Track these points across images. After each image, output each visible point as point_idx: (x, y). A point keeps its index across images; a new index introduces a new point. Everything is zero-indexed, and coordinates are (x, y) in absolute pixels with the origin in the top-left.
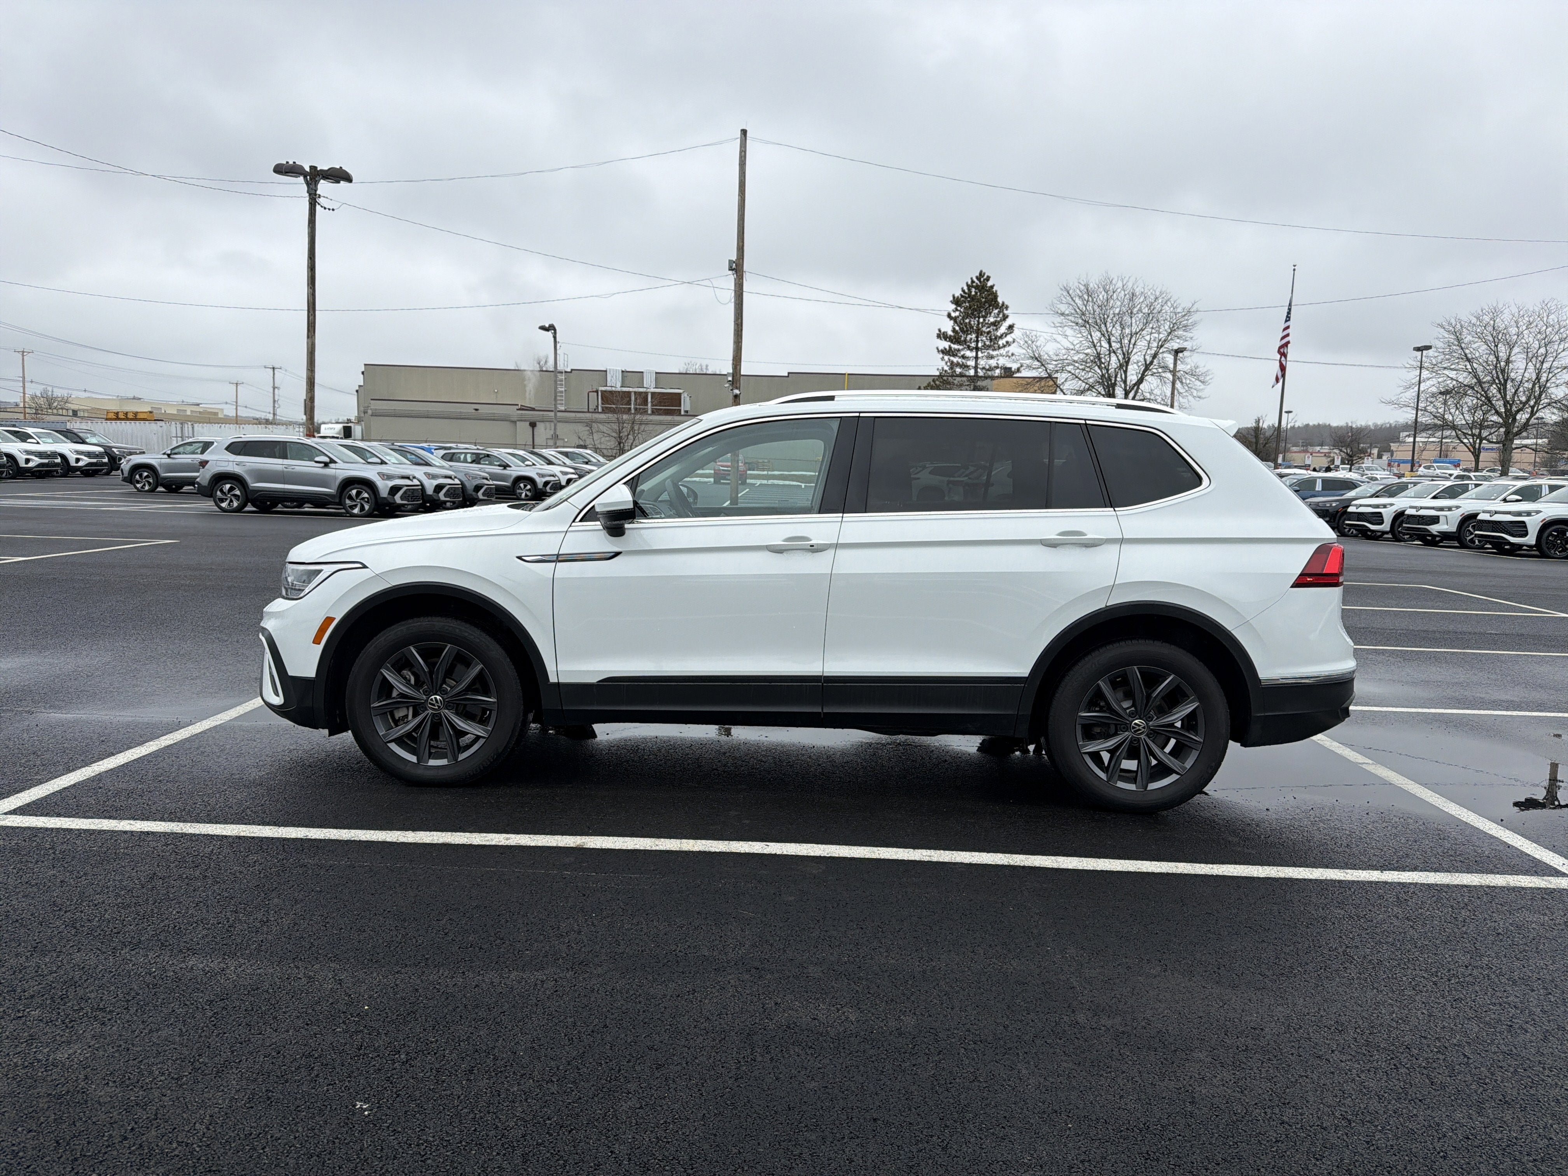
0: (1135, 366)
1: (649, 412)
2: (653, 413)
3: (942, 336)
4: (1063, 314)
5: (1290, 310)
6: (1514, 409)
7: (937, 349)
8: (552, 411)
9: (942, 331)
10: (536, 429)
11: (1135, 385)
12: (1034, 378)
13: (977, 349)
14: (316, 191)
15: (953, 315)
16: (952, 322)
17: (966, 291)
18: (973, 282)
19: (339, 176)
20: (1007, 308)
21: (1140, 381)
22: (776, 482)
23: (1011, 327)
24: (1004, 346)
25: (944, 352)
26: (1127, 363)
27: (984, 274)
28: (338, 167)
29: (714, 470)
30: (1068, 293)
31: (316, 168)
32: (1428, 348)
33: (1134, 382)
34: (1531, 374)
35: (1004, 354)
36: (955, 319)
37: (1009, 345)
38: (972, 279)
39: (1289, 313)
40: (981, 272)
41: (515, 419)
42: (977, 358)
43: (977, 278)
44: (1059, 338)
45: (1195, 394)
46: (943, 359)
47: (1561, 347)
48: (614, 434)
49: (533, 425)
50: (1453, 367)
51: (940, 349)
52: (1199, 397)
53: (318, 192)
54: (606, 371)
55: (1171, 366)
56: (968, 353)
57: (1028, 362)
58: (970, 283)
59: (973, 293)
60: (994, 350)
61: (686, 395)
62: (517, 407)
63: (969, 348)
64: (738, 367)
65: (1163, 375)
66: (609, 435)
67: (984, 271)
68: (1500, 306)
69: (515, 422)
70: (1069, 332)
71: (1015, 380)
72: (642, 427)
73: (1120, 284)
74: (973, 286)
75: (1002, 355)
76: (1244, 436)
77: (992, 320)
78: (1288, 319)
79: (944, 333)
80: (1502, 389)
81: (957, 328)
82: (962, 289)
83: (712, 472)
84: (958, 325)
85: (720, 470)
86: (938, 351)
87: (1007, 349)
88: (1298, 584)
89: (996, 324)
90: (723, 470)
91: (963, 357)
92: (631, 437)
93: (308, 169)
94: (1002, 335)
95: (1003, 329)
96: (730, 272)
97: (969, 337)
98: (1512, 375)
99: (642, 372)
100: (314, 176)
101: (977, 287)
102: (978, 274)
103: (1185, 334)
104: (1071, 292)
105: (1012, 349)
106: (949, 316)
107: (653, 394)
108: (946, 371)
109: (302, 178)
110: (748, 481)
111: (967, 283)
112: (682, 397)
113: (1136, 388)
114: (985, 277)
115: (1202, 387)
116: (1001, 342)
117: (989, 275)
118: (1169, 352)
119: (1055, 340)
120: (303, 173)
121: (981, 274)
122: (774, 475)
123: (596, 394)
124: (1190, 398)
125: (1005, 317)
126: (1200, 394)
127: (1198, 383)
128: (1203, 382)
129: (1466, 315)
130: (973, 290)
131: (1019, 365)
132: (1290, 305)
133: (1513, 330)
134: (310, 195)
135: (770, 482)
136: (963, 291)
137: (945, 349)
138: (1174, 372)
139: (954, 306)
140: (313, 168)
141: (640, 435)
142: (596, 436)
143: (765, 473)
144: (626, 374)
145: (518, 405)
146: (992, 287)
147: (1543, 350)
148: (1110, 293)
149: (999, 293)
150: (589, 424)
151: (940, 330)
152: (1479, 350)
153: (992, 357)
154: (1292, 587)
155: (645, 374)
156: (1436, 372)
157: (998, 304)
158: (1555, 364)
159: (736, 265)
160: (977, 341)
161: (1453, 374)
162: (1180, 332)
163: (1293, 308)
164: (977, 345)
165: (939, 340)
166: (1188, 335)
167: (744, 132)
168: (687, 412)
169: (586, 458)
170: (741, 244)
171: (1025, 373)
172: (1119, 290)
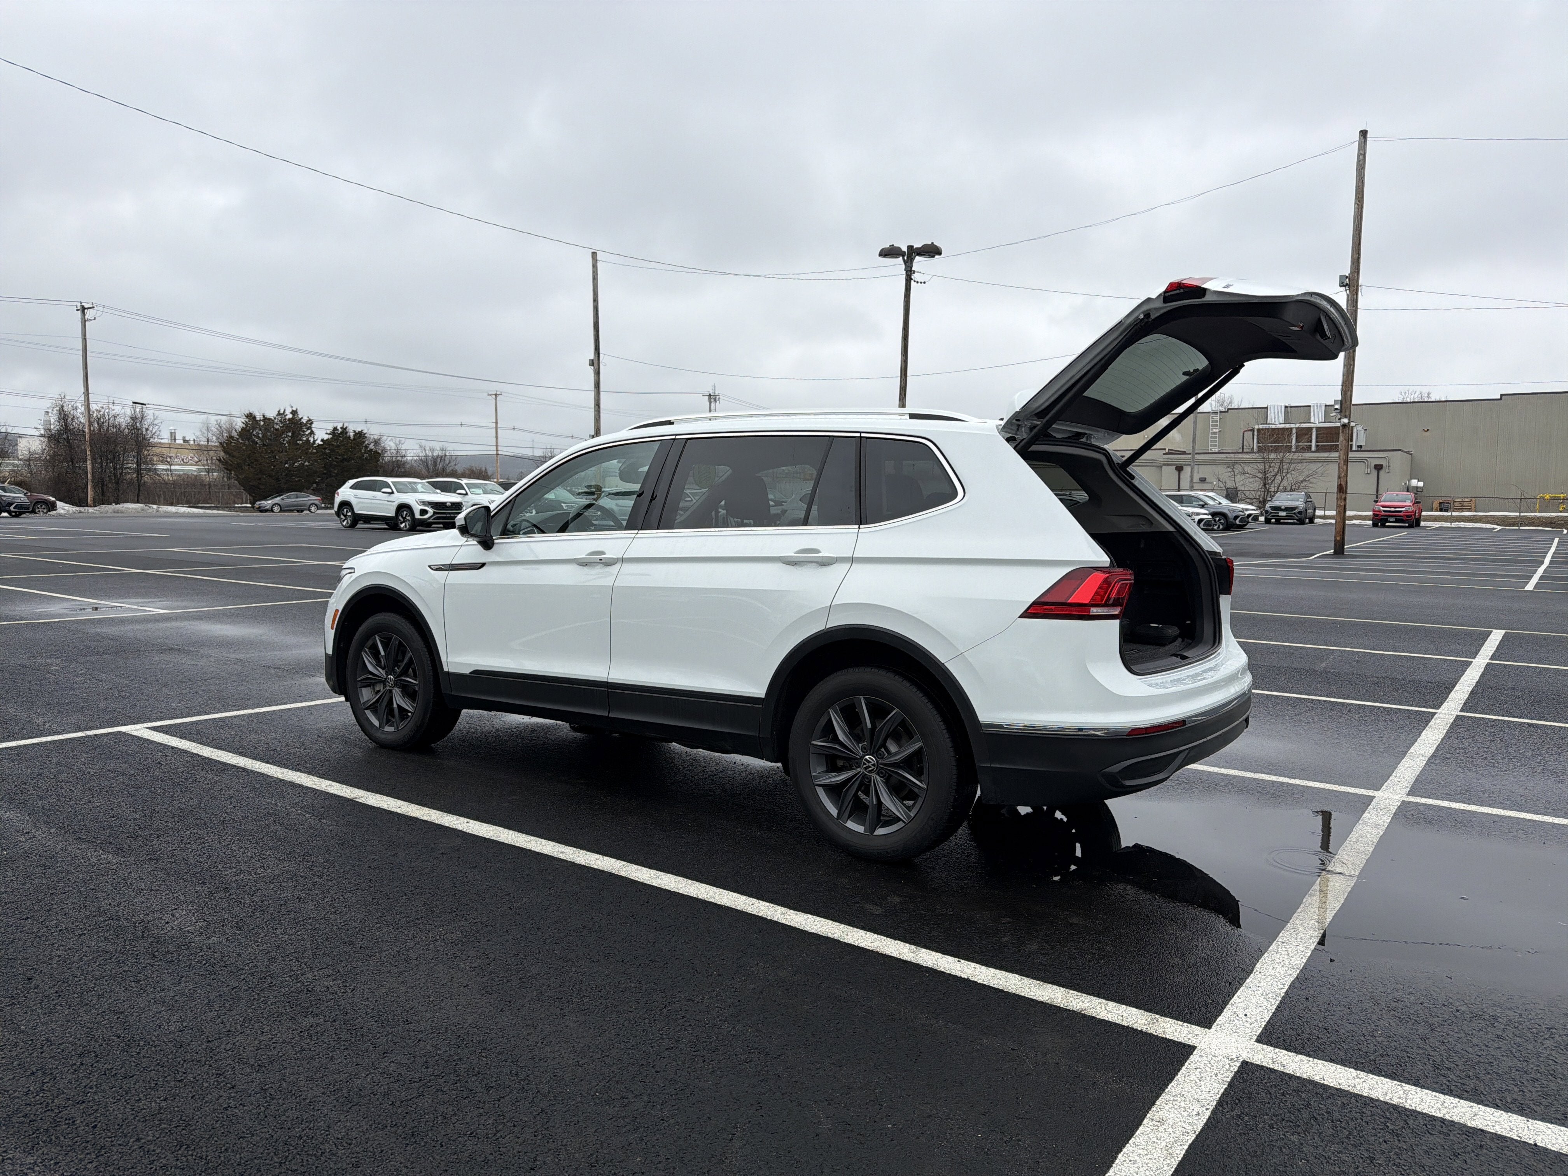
1: (1313, 448)
2: (1319, 449)
8: (1190, 454)
10: (1182, 473)
14: (911, 268)
19: (931, 251)
22: (1462, 524)
28: (930, 243)
29: (1374, 511)
31: (913, 246)
41: (1162, 464)
48: (1260, 476)
49: (1179, 469)
53: (913, 269)
54: (1267, 408)
61: (1360, 428)
62: (1164, 452)
64: (1349, 393)
66: (1255, 476)
69: (1161, 467)
72: (1293, 466)
83: (1371, 513)
85: (1380, 511)
88: (1027, 614)
90: (1384, 511)
92: (1279, 477)
93: (905, 249)
96: (1343, 289)
99: (1310, 406)
100: (911, 254)
107: (1318, 429)
109: (901, 258)
110: (1422, 524)
112: (1355, 430)
120: (902, 254)
122: (1463, 516)
123: (1251, 433)
134: (907, 271)
135: (1454, 525)
140: (910, 248)
141: (1289, 475)
142: (1238, 478)
143: (1449, 514)
144: (1289, 409)
145: (1165, 449)
150: (1232, 465)
154: (1021, 617)
155: (1312, 409)
159: (1349, 281)
167: (1364, 134)
168: (1360, 447)
169: (1201, 500)
170: (1356, 256)
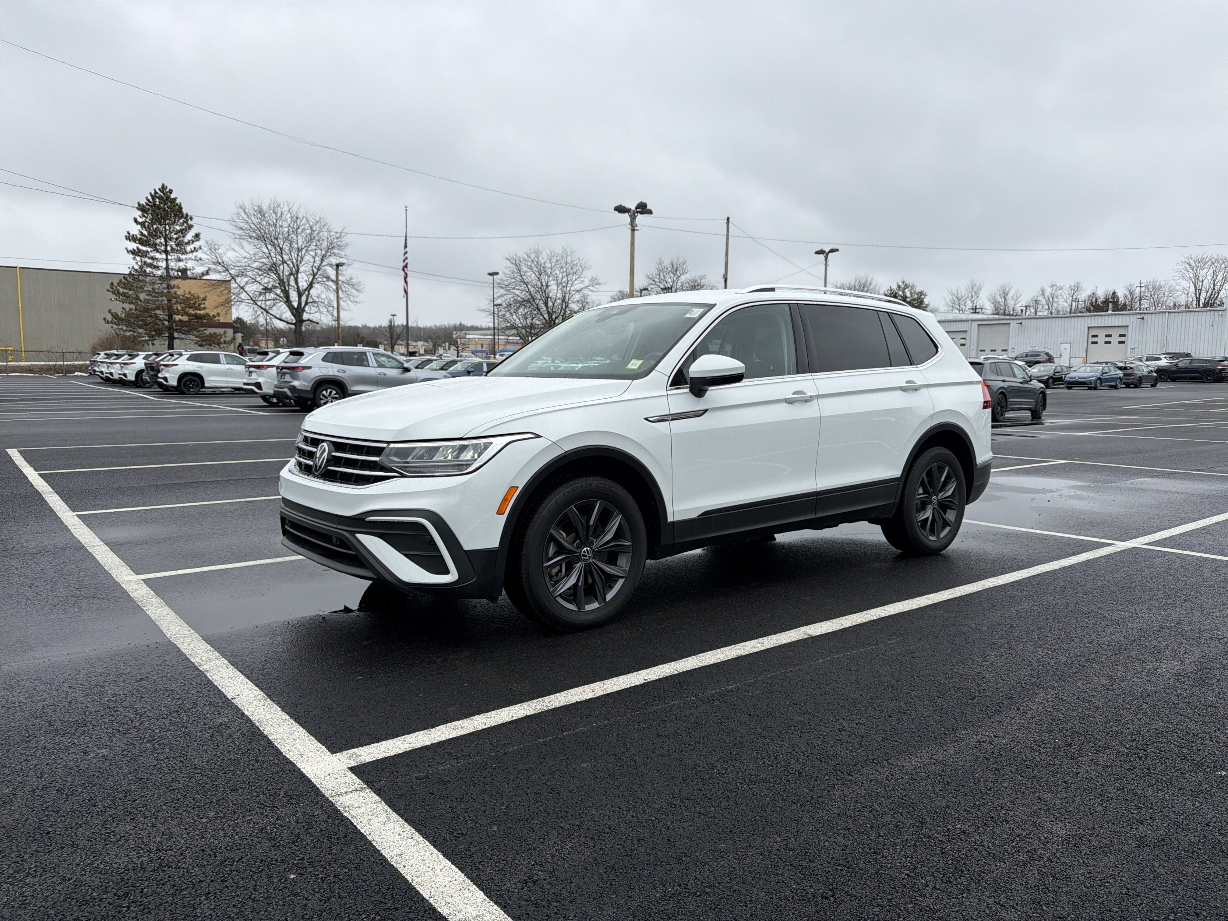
0: (303, 274)
3: (130, 238)
4: (241, 229)
5: (406, 240)
6: (554, 317)
7: (126, 249)
9: (131, 233)
11: (306, 290)
12: (219, 281)
13: (166, 252)
15: (140, 220)
16: (139, 227)
17: (151, 200)
18: (156, 193)
20: (191, 218)
21: (311, 286)
23: (197, 236)
24: (192, 252)
25: (135, 253)
26: (297, 271)
27: (167, 187)
30: (245, 211)
32: (497, 274)
33: (304, 288)
34: (559, 295)
35: (193, 258)
36: (142, 224)
37: (197, 251)
38: (155, 190)
39: (406, 243)
40: (163, 185)
42: (167, 260)
43: (160, 189)
44: (237, 248)
45: (352, 299)
46: (134, 259)
47: (574, 277)
50: (517, 288)
51: (129, 249)
52: (356, 302)
55: (333, 277)
56: (158, 255)
57: (213, 266)
58: (153, 193)
59: (157, 203)
60: (183, 254)
63: (157, 251)
65: (327, 283)
67: (166, 185)
68: (540, 249)
70: (244, 243)
71: (204, 282)
73: (286, 208)
74: (157, 197)
75: (190, 259)
76: (382, 332)
77: (178, 228)
78: (406, 246)
79: (133, 235)
80: (546, 304)
81: (145, 233)
82: (147, 198)
84: (146, 230)
86: (128, 251)
87: (195, 254)
89: (183, 232)
91: (152, 258)
94: (189, 241)
95: (189, 236)
97: (158, 241)
98: (551, 295)
101: (160, 198)
102: (160, 187)
103: (340, 252)
104: (247, 211)
105: (199, 254)
106: (136, 220)
108: (136, 270)
111: (151, 194)
113: (307, 292)
114: (168, 190)
115: (357, 293)
116: (189, 248)
117: (171, 188)
118: (331, 265)
119: (234, 250)
121: (163, 187)
124: (349, 302)
125: (190, 227)
126: (356, 299)
127: (354, 291)
128: (357, 290)
129: (521, 254)
130: (157, 200)
131: (207, 269)
132: (406, 236)
133: (548, 265)
136: (148, 200)
137: (135, 250)
138: (336, 282)
139: (140, 213)
146: (175, 199)
147: (565, 279)
148: (279, 214)
149: (183, 206)
151: (128, 233)
152: (531, 277)
153: (180, 260)
156: (508, 290)
157: (183, 215)
158: (572, 288)
160: (166, 245)
161: (517, 292)
162: (335, 251)
163: (408, 239)
164: (166, 248)
165: (128, 241)
166: (343, 253)
171: (213, 276)
172: (286, 213)
